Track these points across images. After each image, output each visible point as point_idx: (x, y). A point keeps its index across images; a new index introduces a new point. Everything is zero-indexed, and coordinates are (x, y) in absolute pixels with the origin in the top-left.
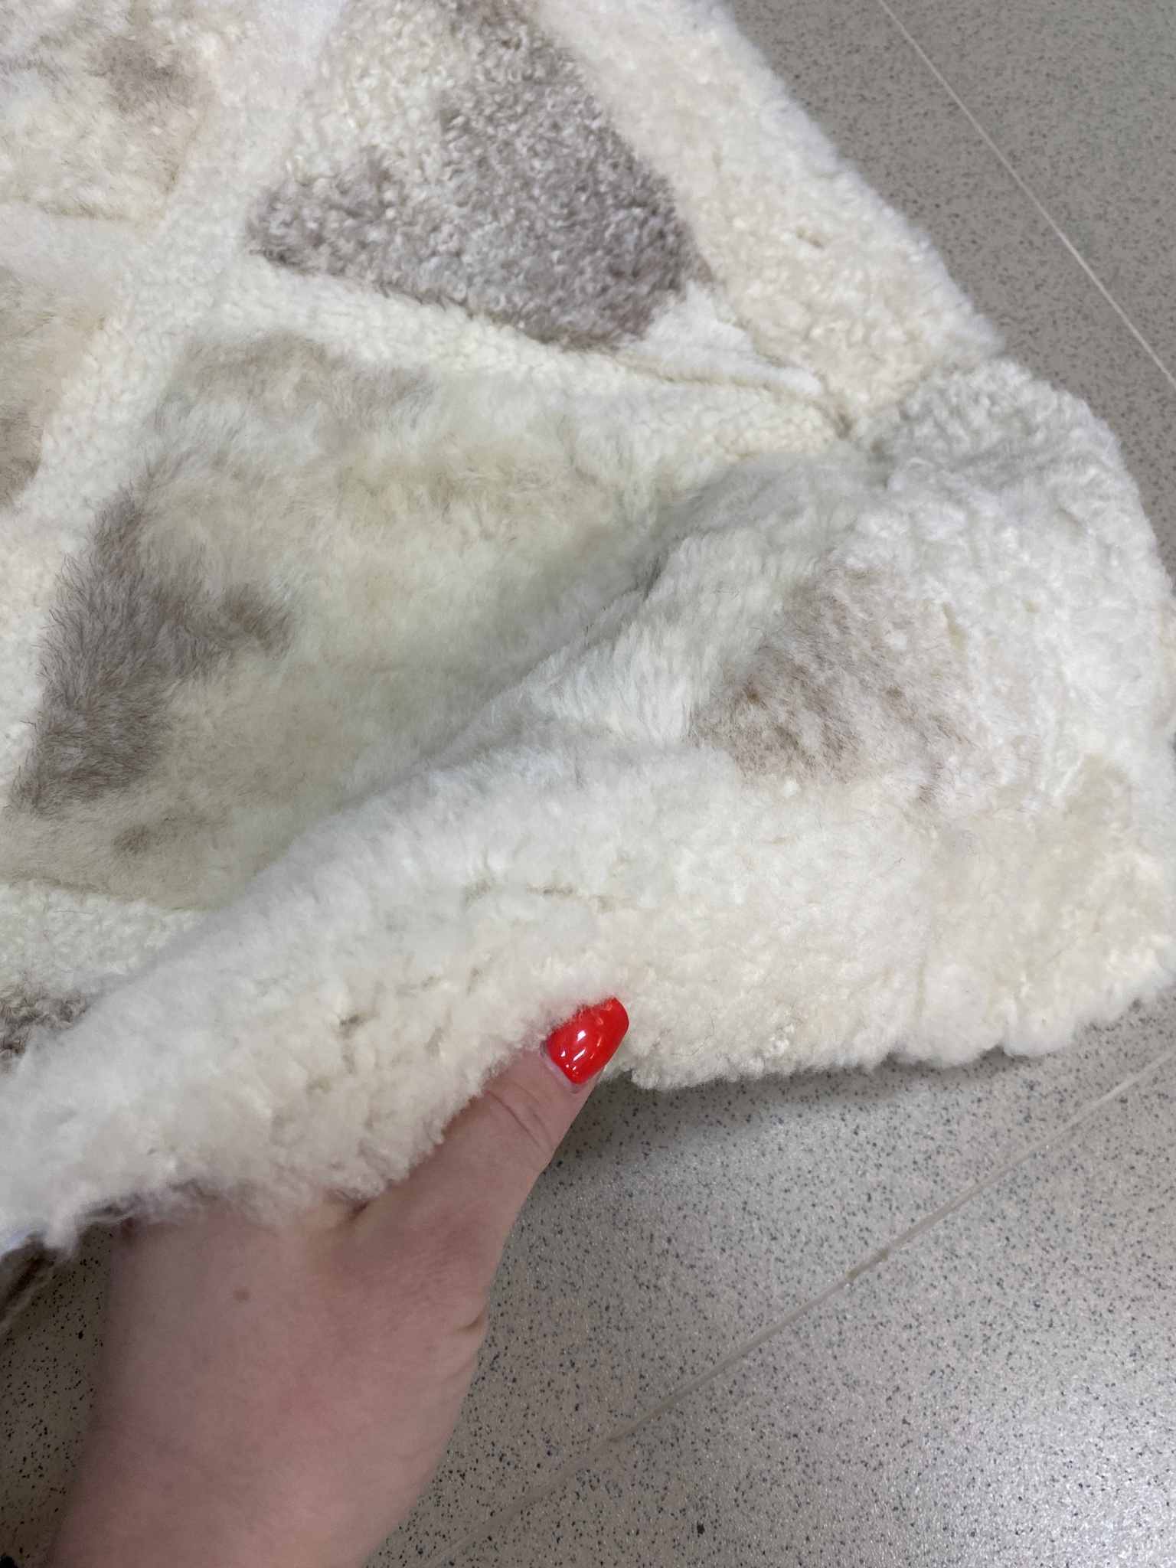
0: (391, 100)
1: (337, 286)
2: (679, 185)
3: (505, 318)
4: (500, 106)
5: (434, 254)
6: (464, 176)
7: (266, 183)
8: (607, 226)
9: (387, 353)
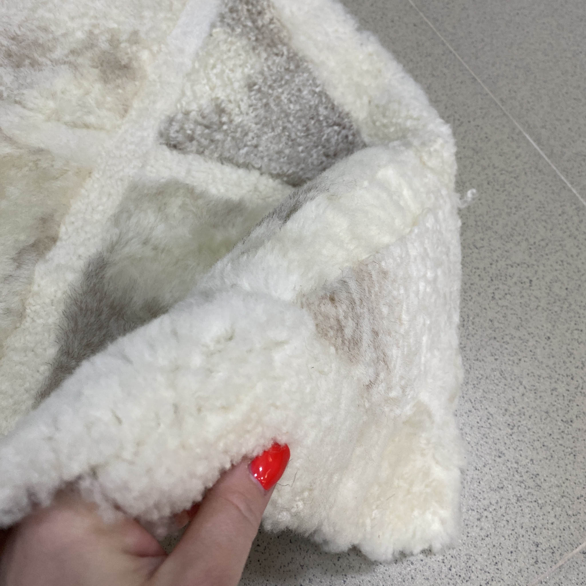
0: (226, 79)
1: (200, 159)
2: (355, 116)
3: (278, 176)
4: (275, 81)
5: (245, 146)
6: (258, 111)
7: (168, 113)
8: (323, 135)
9: (222, 190)
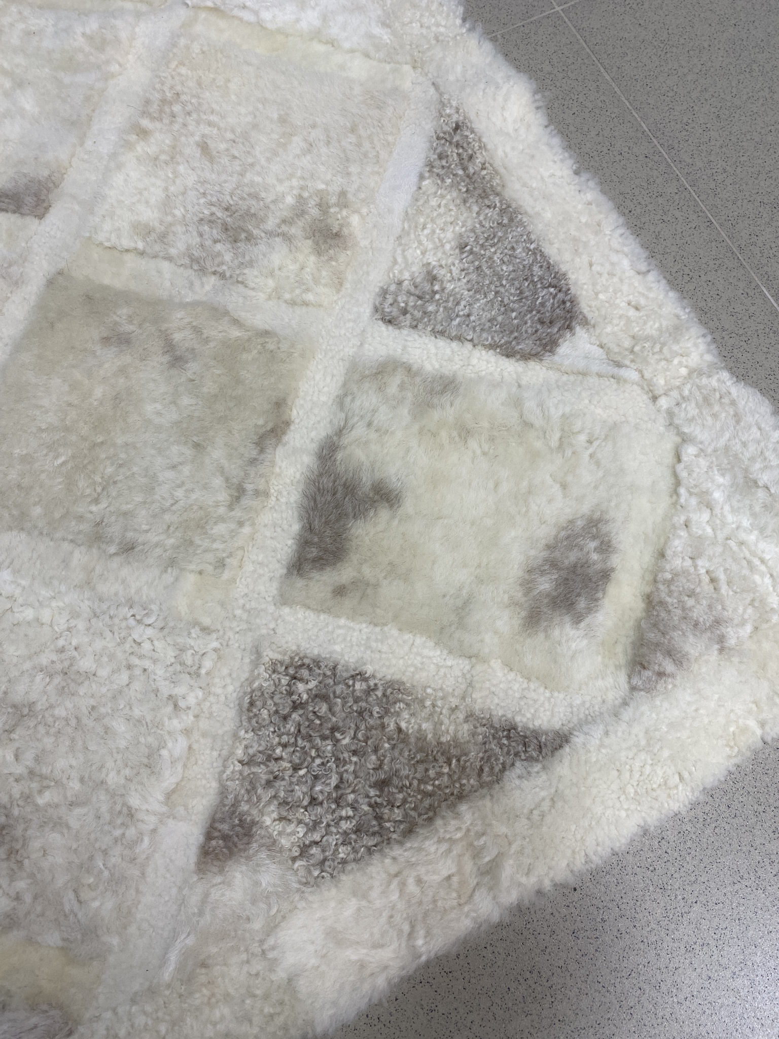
0: (437, 240)
1: (415, 335)
2: (572, 277)
3: (492, 347)
4: (487, 239)
5: (457, 316)
6: (470, 276)
7: (381, 284)
8: (538, 298)
9: (437, 366)
